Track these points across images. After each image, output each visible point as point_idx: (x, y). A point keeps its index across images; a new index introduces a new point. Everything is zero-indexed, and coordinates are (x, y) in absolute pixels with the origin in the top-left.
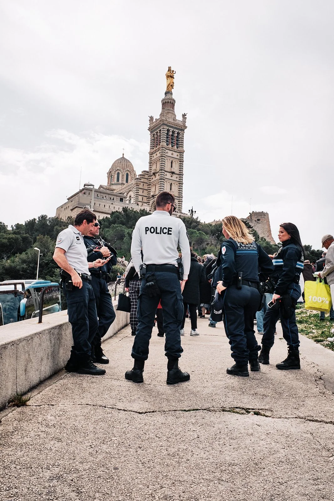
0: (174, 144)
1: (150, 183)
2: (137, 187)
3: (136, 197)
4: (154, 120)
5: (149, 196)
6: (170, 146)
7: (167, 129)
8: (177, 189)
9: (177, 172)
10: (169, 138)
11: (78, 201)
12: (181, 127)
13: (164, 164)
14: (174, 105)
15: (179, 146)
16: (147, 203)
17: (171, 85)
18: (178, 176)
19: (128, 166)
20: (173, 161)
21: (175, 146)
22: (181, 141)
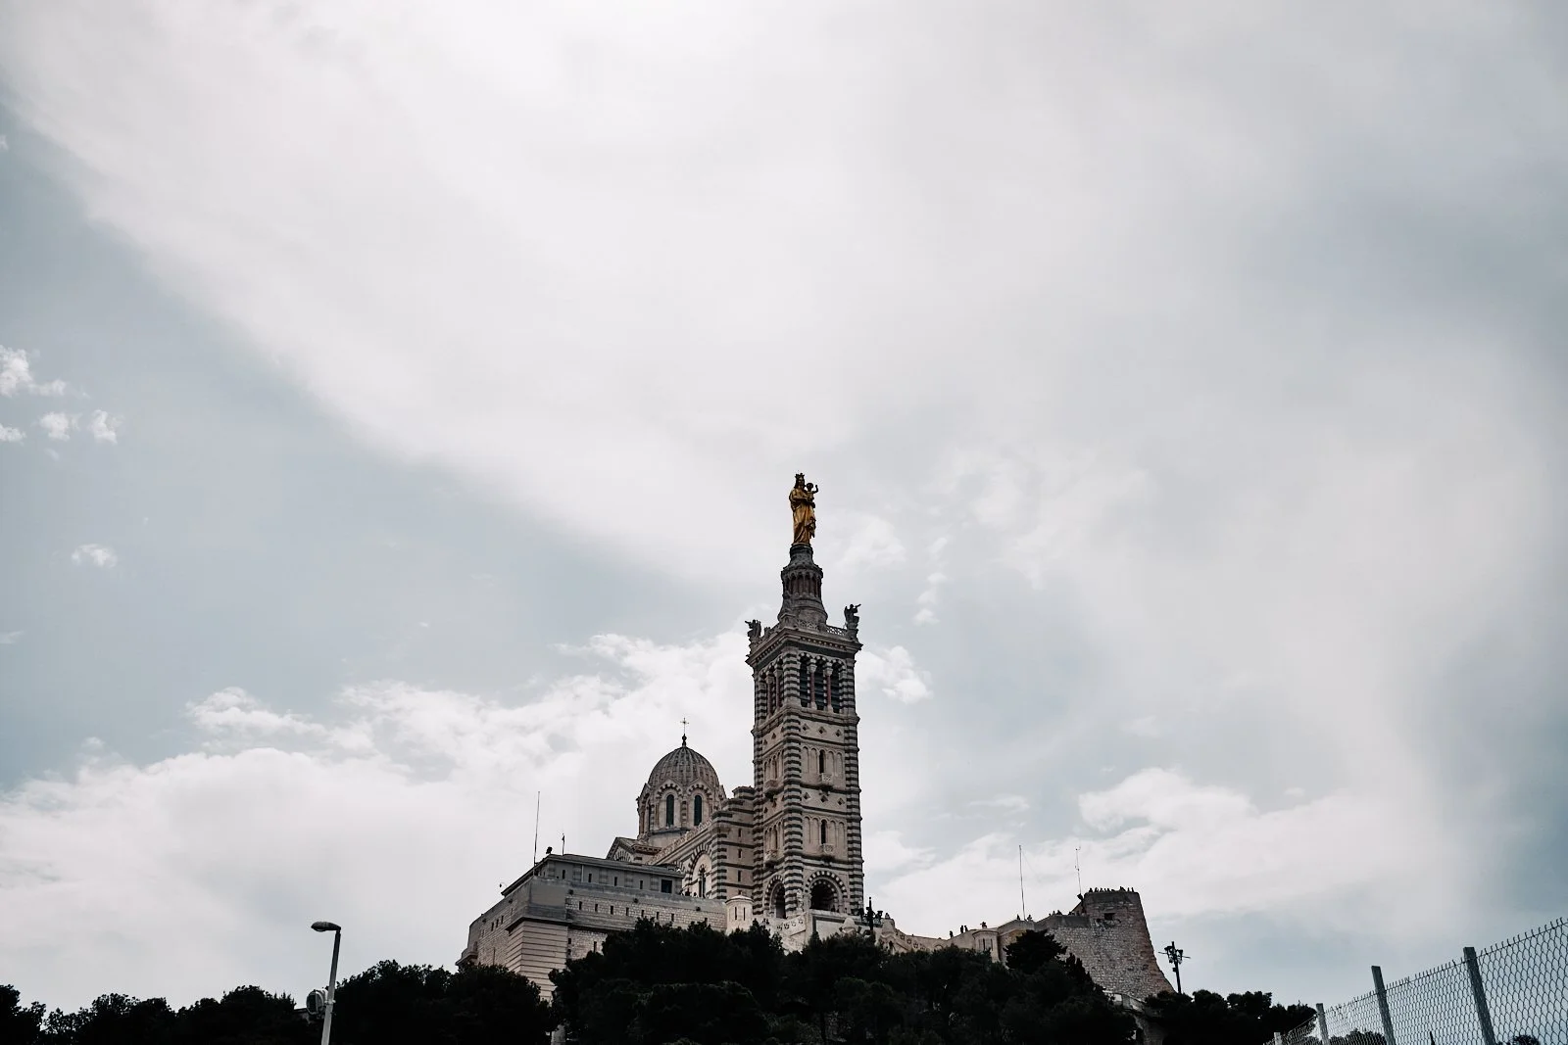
0: (826, 698)
1: (759, 824)
2: (721, 840)
3: (719, 871)
4: (762, 634)
5: (758, 866)
6: (814, 707)
7: (799, 658)
8: (842, 837)
9: (841, 785)
10: (810, 682)
11: (527, 899)
12: (844, 647)
13: (797, 762)
14: (820, 584)
15: (841, 704)
16: (753, 888)
17: (808, 527)
18: (844, 797)
19: (699, 774)
20: (826, 753)
21: (830, 707)
22: (845, 690)
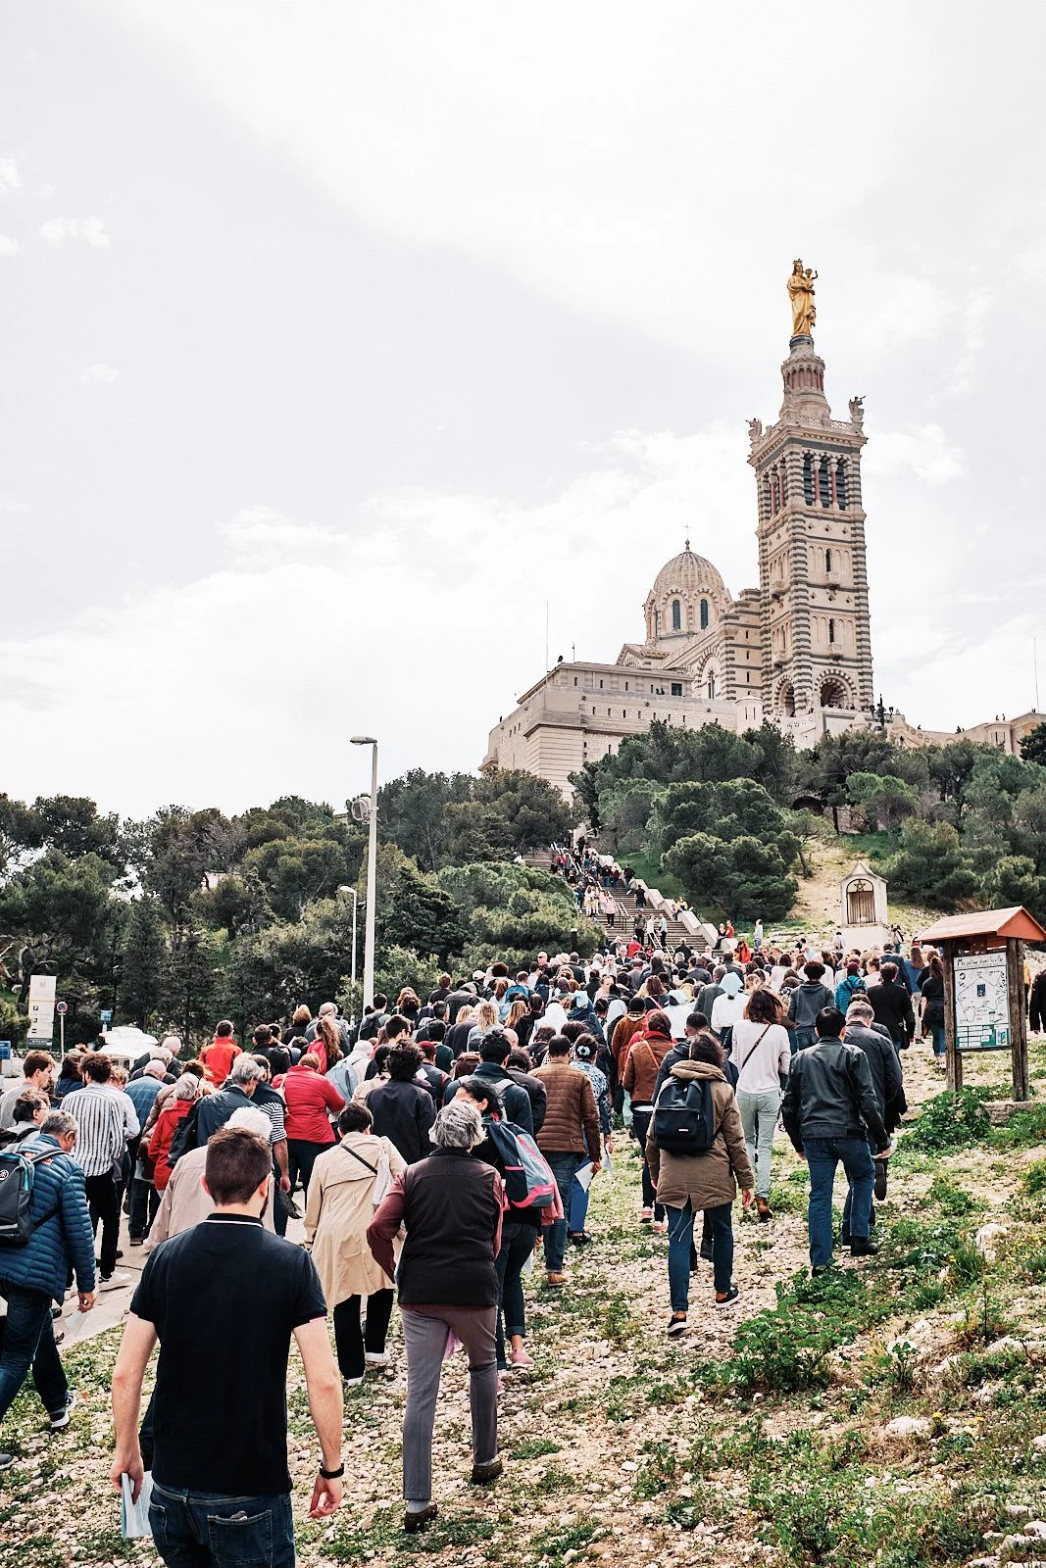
0: (831, 495)
1: (766, 625)
2: (729, 642)
3: (727, 673)
4: (764, 432)
5: (767, 667)
6: (819, 505)
7: (803, 456)
8: (851, 636)
9: (849, 583)
10: (814, 480)
11: (542, 706)
12: (849, 442)
13: (804, 562)
14: (821, 377)
15: (847, 501)
16: (762, 688)
17: (808, 316)
18: (852, 595)
19: (703, 579)
20: (833, 552)
21: (836, 505)
22: (851, 486)
